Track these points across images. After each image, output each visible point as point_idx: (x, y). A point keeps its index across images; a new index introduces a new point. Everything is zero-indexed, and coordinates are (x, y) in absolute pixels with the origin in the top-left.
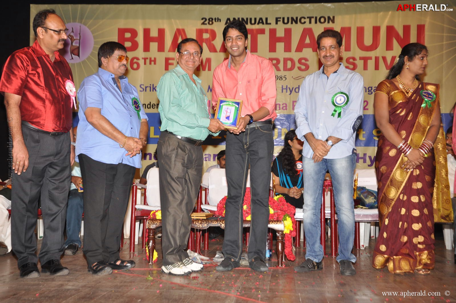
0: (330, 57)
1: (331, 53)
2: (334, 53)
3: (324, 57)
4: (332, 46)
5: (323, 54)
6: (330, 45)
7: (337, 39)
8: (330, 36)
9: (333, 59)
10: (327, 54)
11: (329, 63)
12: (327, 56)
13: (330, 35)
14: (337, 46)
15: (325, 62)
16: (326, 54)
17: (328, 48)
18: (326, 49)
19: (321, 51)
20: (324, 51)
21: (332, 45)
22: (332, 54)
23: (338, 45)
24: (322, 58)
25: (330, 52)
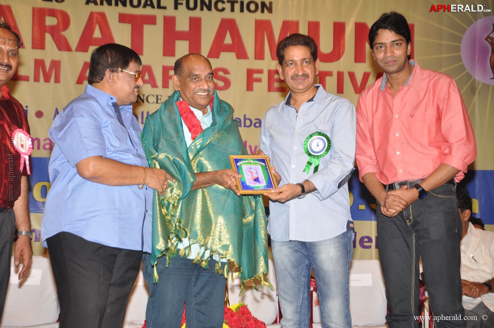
0: (303, 77)
1: (305, 71)
2: (308, 70)
3: (293, 78)
4: (305, 59)
5: (291, 71)
6: (301, 58)
7: (311, 48)
8: (301, 44)
9: (307, 80)
10: (298, 72)
11: (301, 87)
12: (298, 76)
13: (300, 42)
14: (312, 60)
15: (295, 86)
16: (296, 72)
17: (299, 63)
18: (296, 64)
19: (287, 69)
20: (292, 69)
21: (305, 57)
22: (306, 73)
23: (312, 57)
24: (290, 80)
25: (303, 70)
